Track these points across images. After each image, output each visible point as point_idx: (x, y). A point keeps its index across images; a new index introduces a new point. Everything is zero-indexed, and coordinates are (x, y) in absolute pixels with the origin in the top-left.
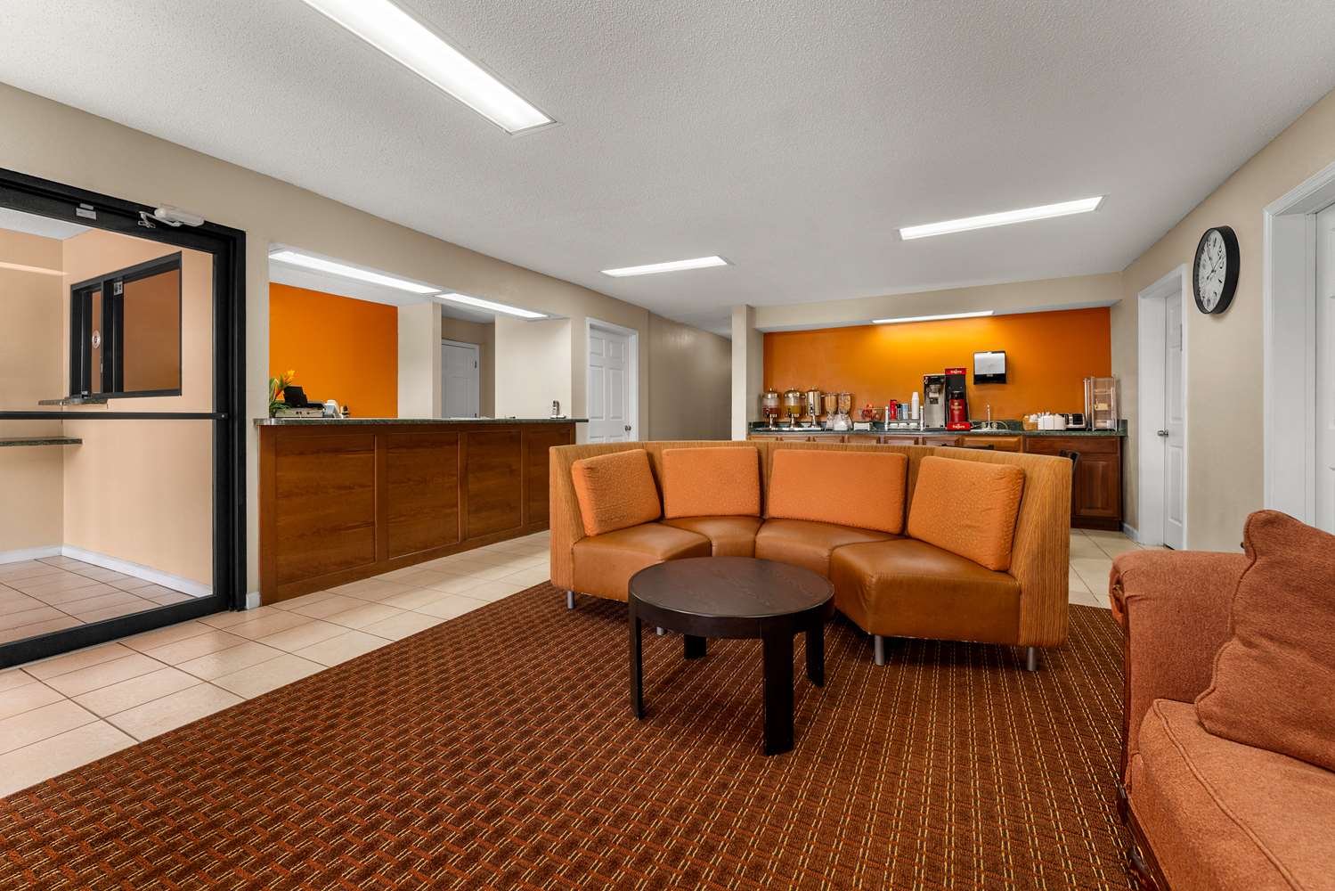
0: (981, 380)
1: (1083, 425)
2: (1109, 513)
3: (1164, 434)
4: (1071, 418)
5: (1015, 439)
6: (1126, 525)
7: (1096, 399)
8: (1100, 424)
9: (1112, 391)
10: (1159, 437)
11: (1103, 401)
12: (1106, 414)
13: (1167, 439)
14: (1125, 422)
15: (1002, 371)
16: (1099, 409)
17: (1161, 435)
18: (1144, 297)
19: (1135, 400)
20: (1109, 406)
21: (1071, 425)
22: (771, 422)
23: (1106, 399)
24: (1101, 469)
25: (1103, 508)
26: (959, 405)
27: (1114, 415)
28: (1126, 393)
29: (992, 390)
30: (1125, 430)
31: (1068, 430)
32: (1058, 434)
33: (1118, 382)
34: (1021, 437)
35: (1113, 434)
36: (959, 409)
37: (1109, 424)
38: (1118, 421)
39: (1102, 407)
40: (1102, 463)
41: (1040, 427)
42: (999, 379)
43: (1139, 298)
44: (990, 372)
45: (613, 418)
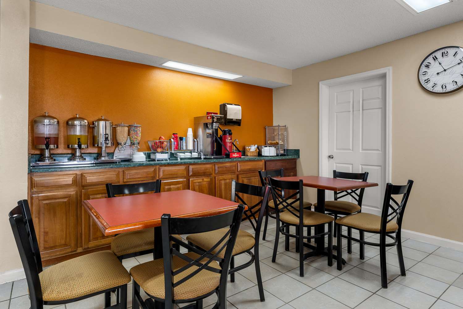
0: (229, 122)
13: (331, 160)
34: (264, 161)
42: (238, 123)
44: (234, 118)
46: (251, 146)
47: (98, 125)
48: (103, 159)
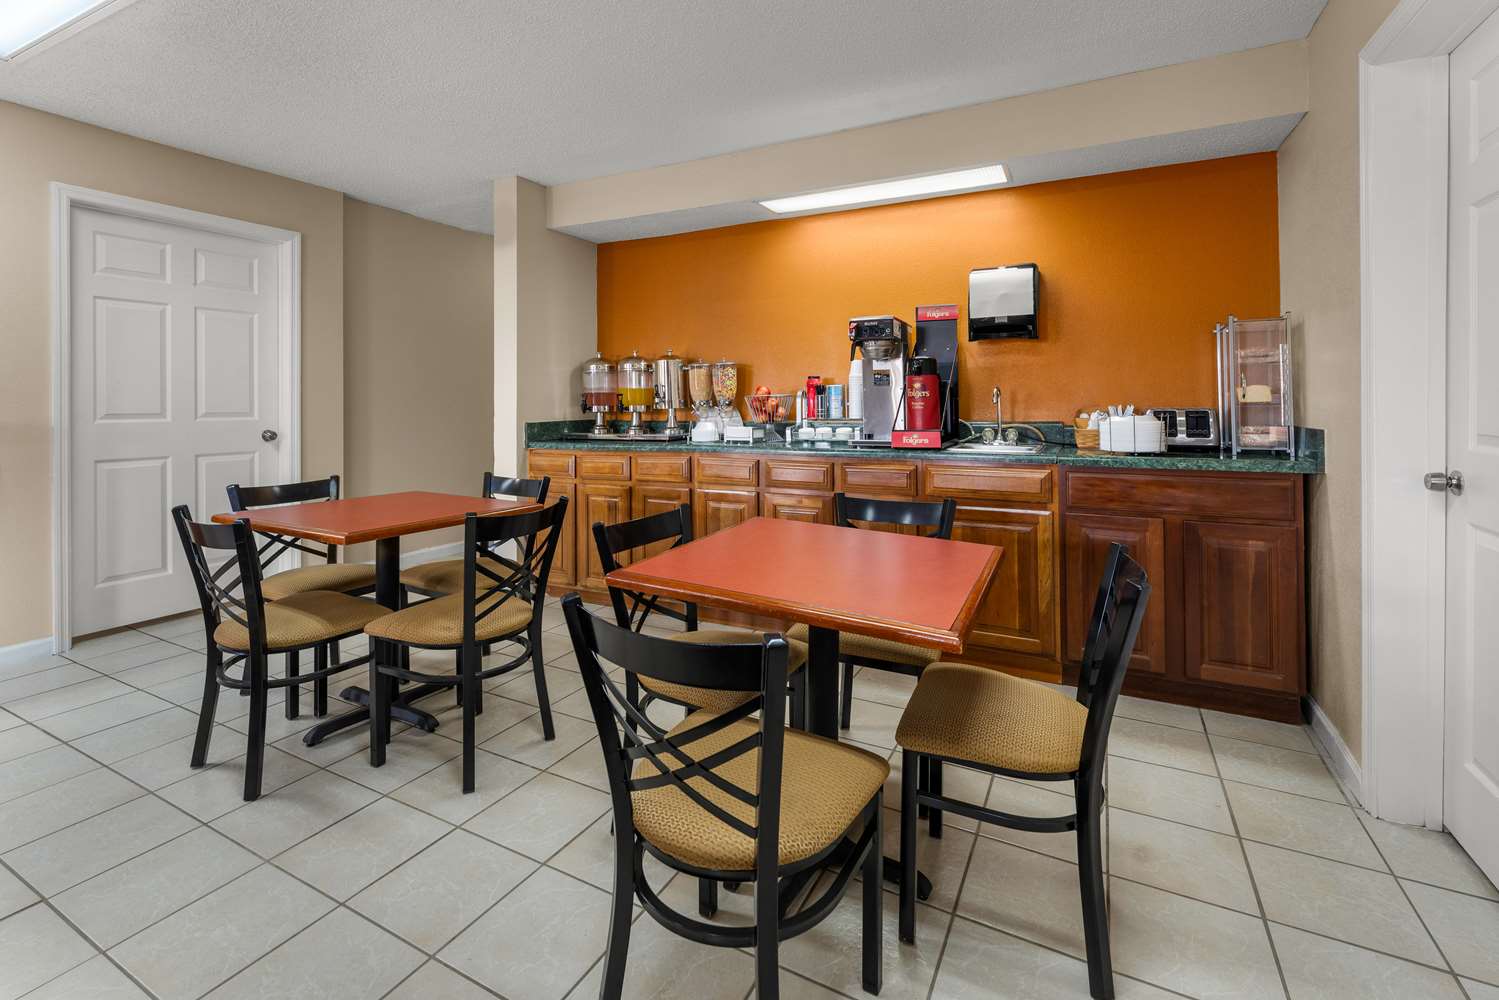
0: (983, 330)
1: (1211, 440)
2: (1274, 680)
3: (1449, 484)
4: (1181, 419)
5: (1041, 474)
6: (1319, 713)
7: (1245, 373)
8: (1253, 438)
9: (1282, 354)
10: (1428, 492)
11: (1261, 381)
12: (1269, 410)
13: (1456, 501)
14: (1316, 436)
15: (1026, 308)
16: (1248, 399)
17: (1434, 487)
18: (1375, 62)
19: (1351, 379)
20: (1275, 391)
21: (1182, 438)
22: (599, 422)
23: (1266, 373)
24: (1252, 561)
25: (1258, 667)
26: (924, 388)
27: (1286, 416)
28: (1319, 360)
29: (1015, 354)
30: (1317, 457)
31: (1174, 450)
32: (1143, 463)
33: (1298, 331)
34: (1055, 469)
35: (1286, 467)
36: (924, 398)
37: (1273, 437)
38: (1297, 430)
39: (1258, 394)
40: (1254, 546)
41: (1105, 445)
42: (1020, 329)
43: (1362, 62)
44: (1000, 312)
45: (206, 415)
46: (1111, 409)
47: (657, 365)
48: (668, 432)
